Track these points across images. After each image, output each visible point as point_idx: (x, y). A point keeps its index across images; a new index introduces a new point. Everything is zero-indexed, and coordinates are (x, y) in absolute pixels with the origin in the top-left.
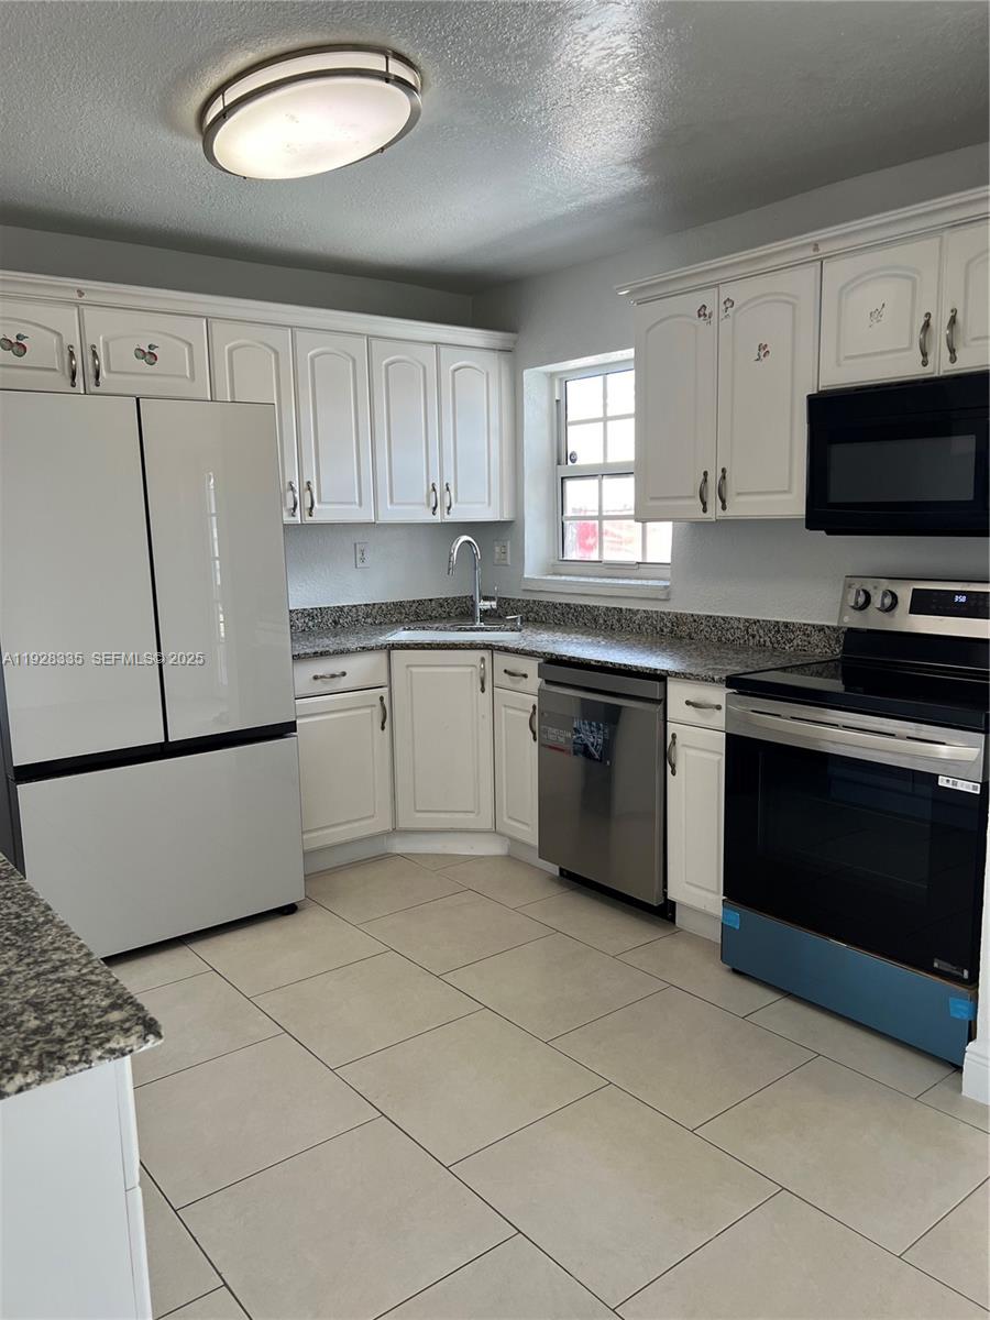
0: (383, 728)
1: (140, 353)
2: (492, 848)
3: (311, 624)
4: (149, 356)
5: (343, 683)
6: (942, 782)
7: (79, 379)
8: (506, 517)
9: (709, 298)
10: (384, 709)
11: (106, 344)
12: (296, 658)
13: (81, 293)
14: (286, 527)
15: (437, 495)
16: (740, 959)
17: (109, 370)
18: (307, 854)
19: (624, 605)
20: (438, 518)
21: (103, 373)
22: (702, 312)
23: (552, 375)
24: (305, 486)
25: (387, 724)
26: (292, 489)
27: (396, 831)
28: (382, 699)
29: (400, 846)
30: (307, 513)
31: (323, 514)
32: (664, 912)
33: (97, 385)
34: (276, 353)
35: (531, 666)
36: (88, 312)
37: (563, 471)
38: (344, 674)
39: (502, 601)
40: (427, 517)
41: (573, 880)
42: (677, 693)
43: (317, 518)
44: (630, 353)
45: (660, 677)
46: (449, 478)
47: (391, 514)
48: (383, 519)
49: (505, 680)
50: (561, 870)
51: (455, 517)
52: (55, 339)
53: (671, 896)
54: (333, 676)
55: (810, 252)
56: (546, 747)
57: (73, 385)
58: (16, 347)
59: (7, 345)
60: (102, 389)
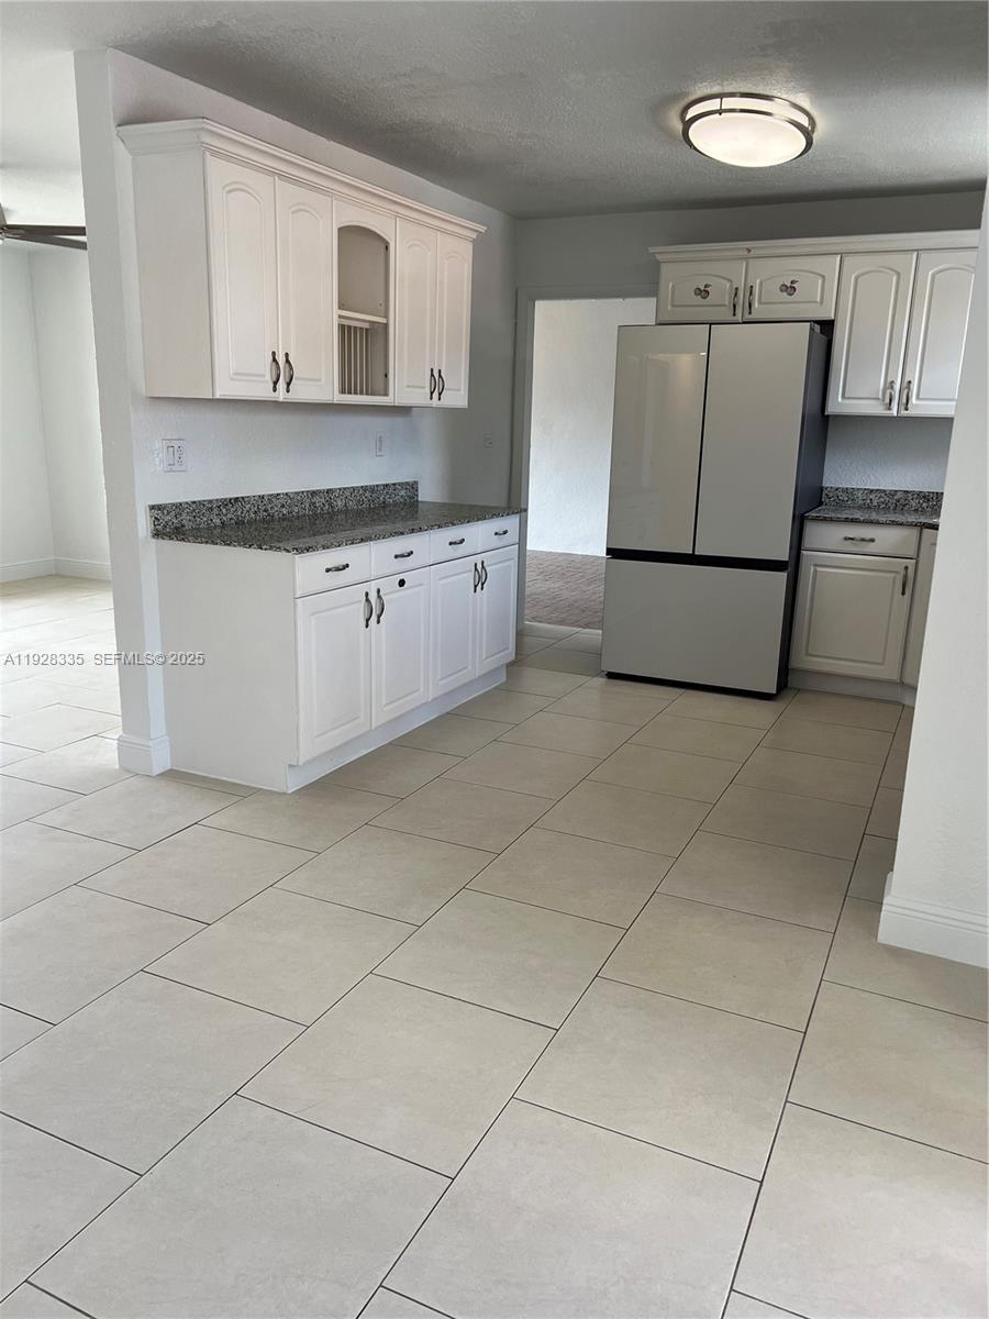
0: (903, 593)
1: (784, 288)
3: (925, 505)
4: (789, 289)
5: (871, 548)
7: (739, 311)
10: (906, 576)
11: (761, 284)
13: (749, 251)
17: (760, 303)
21: (756, 304)
24: (905, 384)
25: (908, 592)
26: (892, 388)
27: (901, 683)
28: (906, 568)
30: (903, 407)
31: (918, 408)
33: (750, 313)
34: (898, 274)
36: (754, 263)
38: (872, 540)
43: (912, 412)
52: (726, 284)
54: (863, 540)
57: (734, 315)
58: (703, 293)
59: (699, 292)
60: (754, 316)
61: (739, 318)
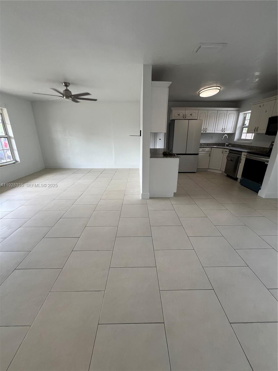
0: (209, 157)
1: (190, 115)
2: (220, 172)
4: (191, 115)
5: (205, 151)
6: (266, 163)
8: (233, 132)
9: (261, 105)
10: (210, 154)
11: (187, 114)
12: (200, 147)
13: (186, 109)
14: (202, 133)
15: (223, 130)
16: (242, 183)
18: (197, 169)
19: (245, 145)
20: (223, 133)
21: (186, 117)
22: (260, 106)
23: (245, 113)
24: (206, 128)
26: (204, 129)
27: (208, 169)
29: (209, 170)
30: (205, 132)
31: (208, 132)
32: (236, 179)
34: (205, 113)
35: (228, 150)
36: (186, 111)
37: (243, 127)
39: (229, 144)
40: (221, 132)
41: (228, 176)
42: (243, 154)
43: (207, 132)
44: (251, 111)
45: (242, 152)
46: (226, 128)
47: (216, 132)
48: (215, 132)
49: (225, 152)
50: (227, 175)
51: (225, 132)
52: (182, 114)
53: (237, 177)
55: (274, 98)
56: (228, 160)
58: (179, 115)
59: (178, 115)
60: (186, 119)
61: (184, 119)
